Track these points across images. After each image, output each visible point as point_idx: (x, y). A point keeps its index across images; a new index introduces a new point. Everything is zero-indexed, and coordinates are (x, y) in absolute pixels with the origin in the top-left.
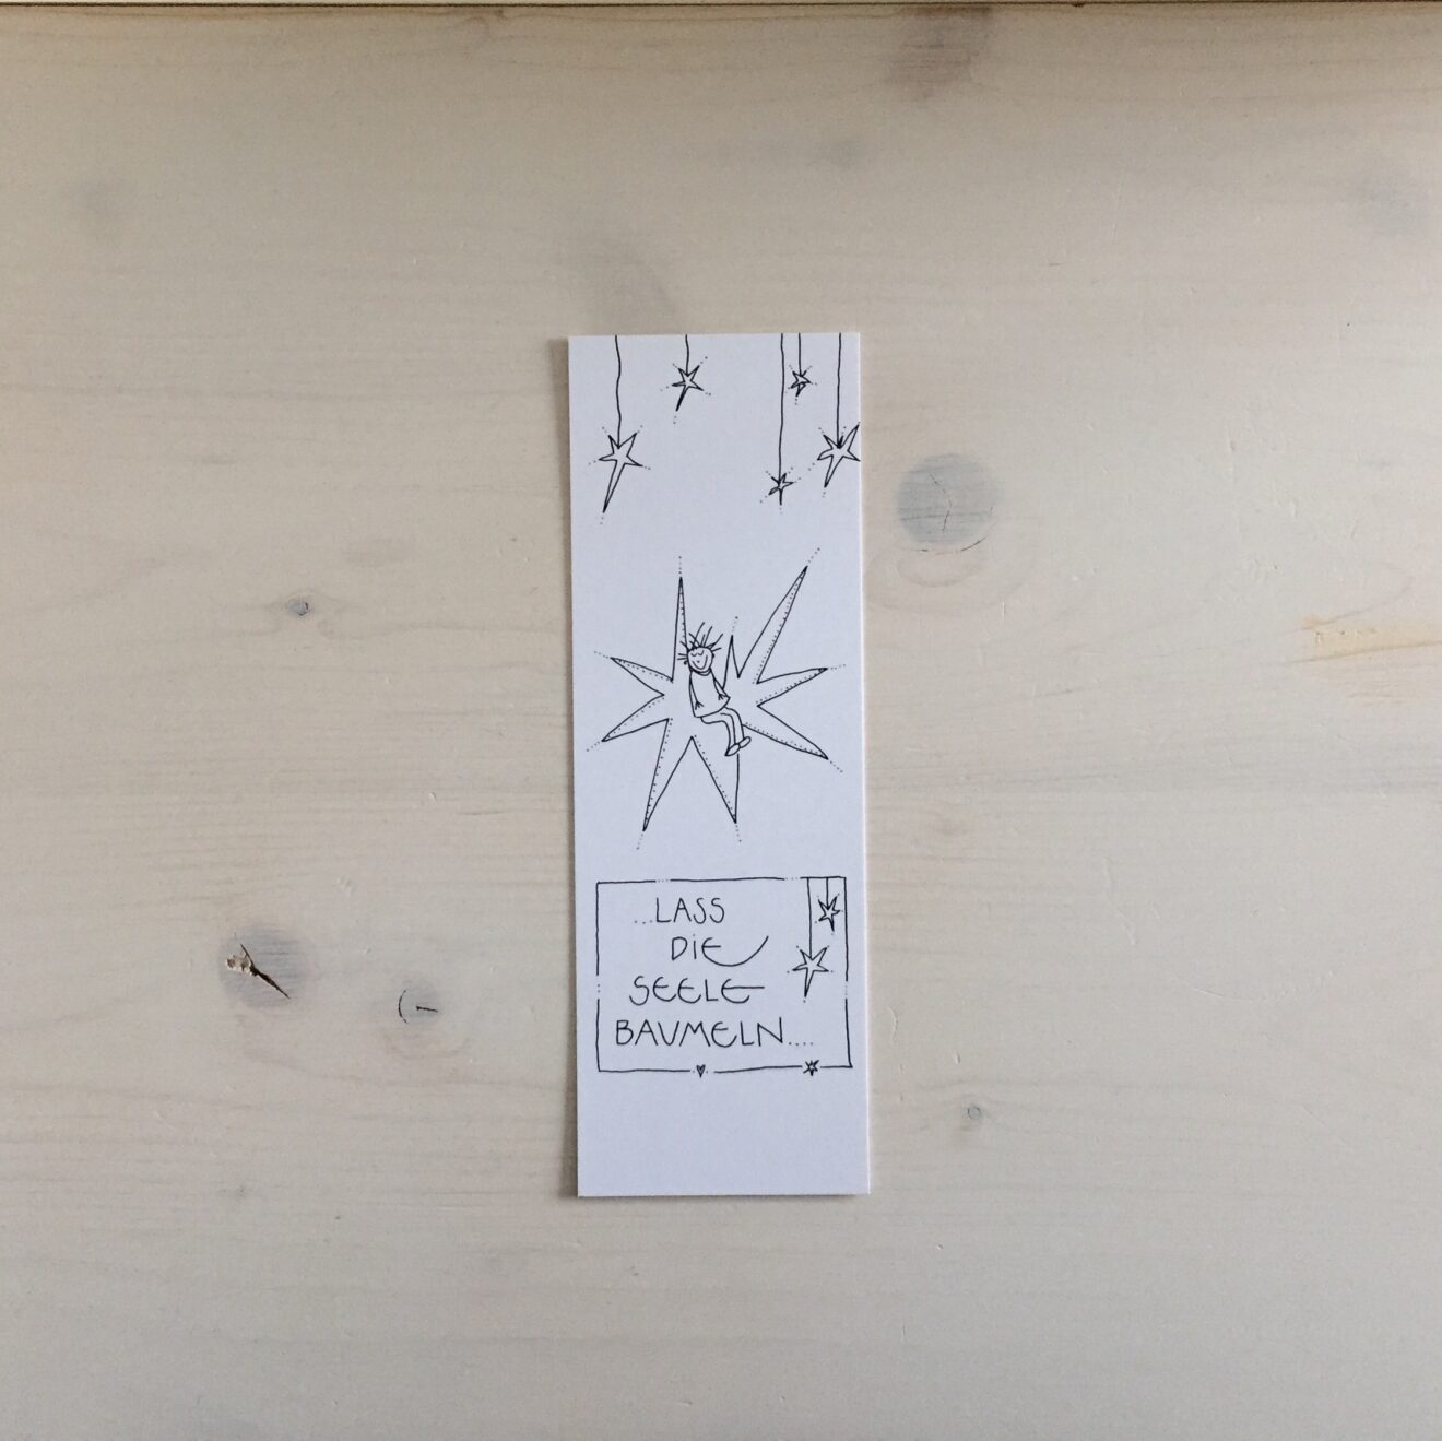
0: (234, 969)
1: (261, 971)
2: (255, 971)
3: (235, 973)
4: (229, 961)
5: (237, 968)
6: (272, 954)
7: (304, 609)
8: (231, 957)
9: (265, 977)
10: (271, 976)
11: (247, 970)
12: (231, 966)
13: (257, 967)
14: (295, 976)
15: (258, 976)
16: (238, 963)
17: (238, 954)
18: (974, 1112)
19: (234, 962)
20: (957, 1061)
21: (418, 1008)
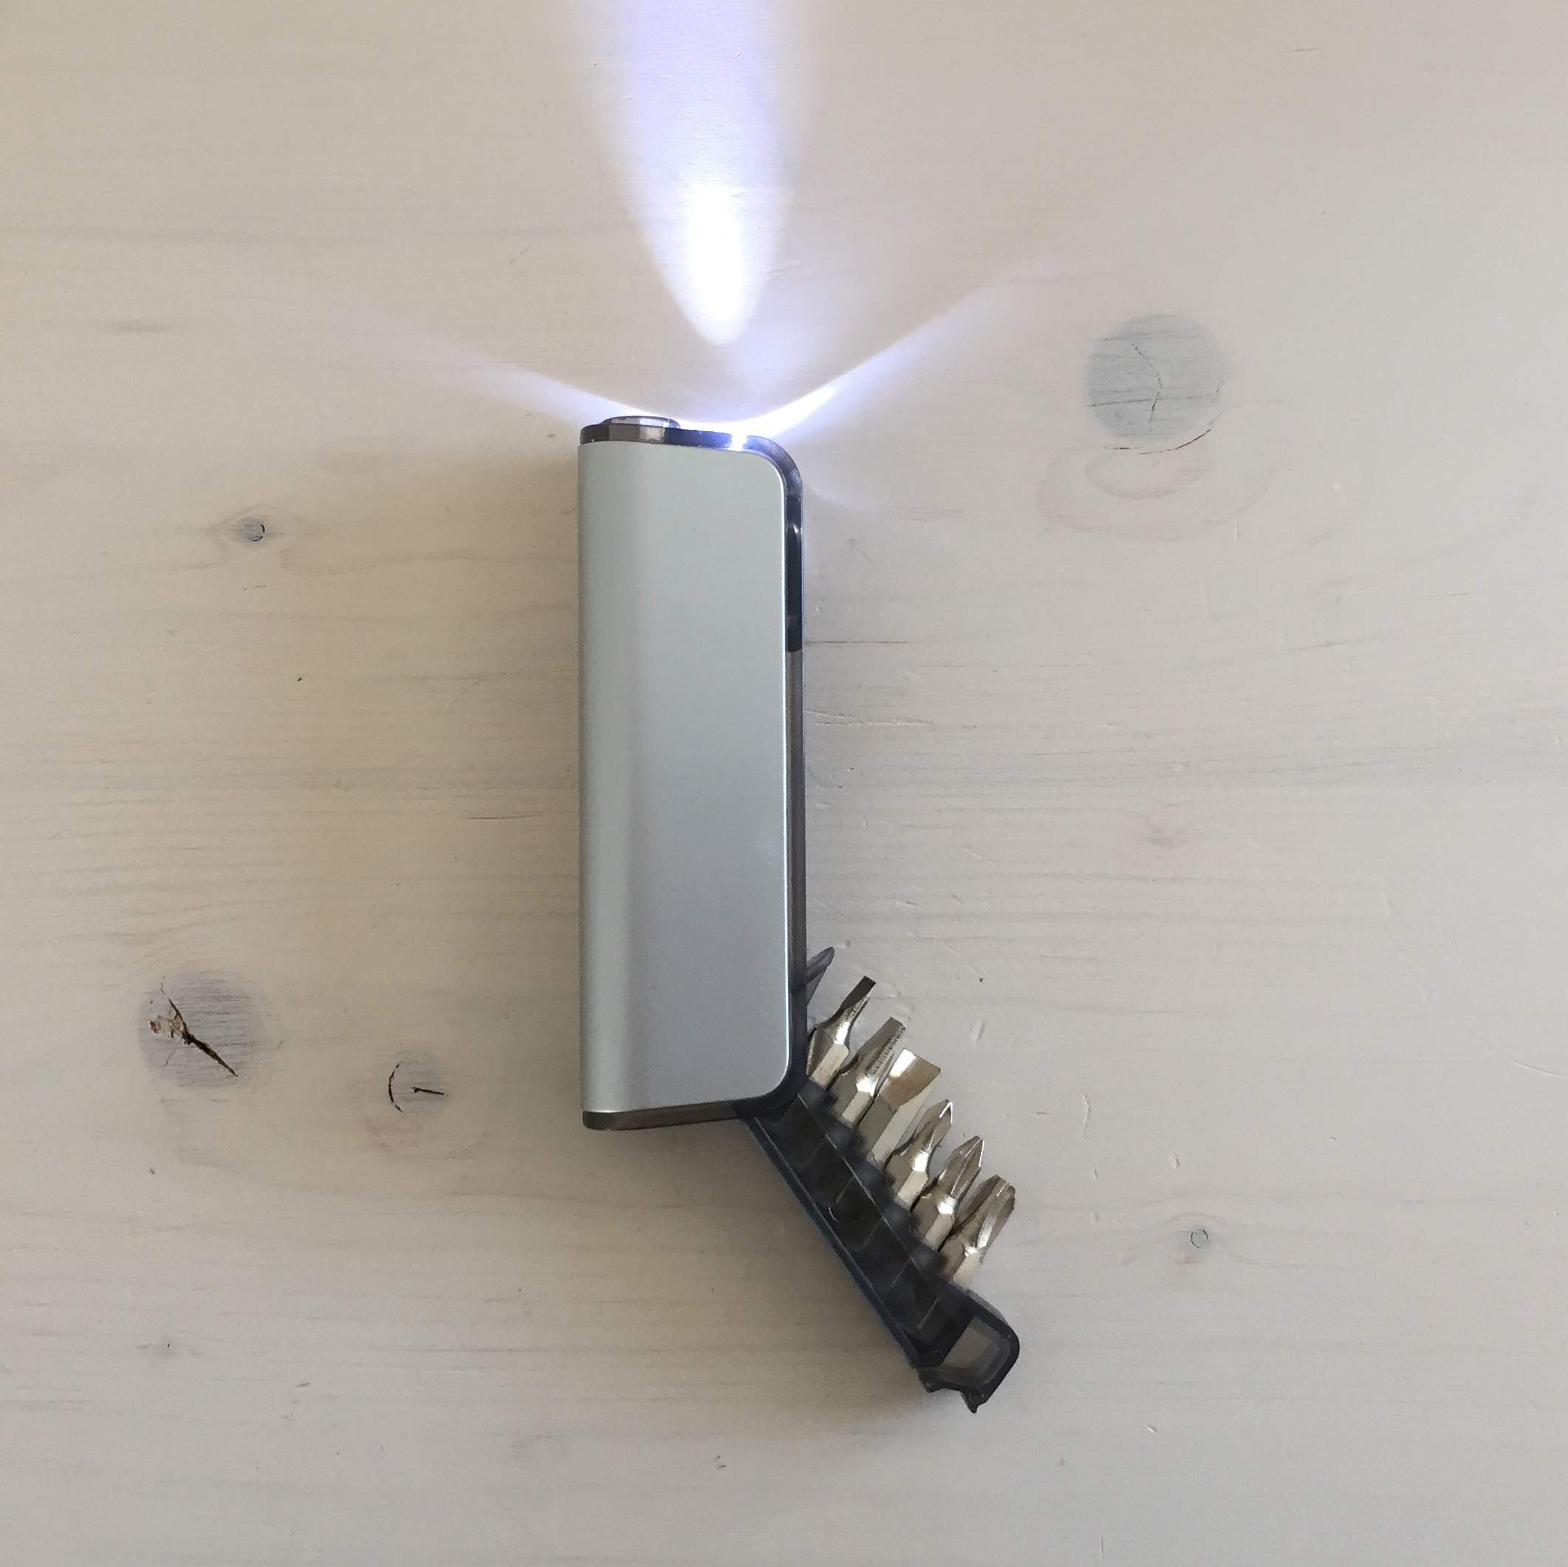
0: (160, 1035)
1: (198, 1039)
2: (189, 1039)
3: (158, 1040)
4: (152, 1024)
5: (164, 1034)
6: (210, 1013)
7: (256, 532)
8: (154, 1017)
9: (203, 1046)
10: (211, 1047)
11: (178, 1037)
12: (155, 1031)
13: (190, 1033)
14: (245, 1044)
15: (193, 1044)
16: (166, 1026)
17: (164, 1014)
18: (1200, 1238)
19: (159, 1026)
20: (1175, 1166)
21: (417, 1090)
